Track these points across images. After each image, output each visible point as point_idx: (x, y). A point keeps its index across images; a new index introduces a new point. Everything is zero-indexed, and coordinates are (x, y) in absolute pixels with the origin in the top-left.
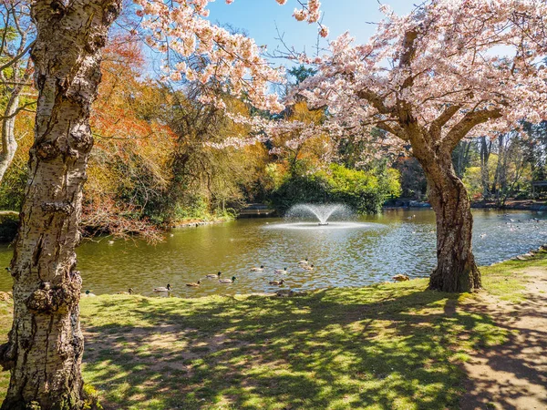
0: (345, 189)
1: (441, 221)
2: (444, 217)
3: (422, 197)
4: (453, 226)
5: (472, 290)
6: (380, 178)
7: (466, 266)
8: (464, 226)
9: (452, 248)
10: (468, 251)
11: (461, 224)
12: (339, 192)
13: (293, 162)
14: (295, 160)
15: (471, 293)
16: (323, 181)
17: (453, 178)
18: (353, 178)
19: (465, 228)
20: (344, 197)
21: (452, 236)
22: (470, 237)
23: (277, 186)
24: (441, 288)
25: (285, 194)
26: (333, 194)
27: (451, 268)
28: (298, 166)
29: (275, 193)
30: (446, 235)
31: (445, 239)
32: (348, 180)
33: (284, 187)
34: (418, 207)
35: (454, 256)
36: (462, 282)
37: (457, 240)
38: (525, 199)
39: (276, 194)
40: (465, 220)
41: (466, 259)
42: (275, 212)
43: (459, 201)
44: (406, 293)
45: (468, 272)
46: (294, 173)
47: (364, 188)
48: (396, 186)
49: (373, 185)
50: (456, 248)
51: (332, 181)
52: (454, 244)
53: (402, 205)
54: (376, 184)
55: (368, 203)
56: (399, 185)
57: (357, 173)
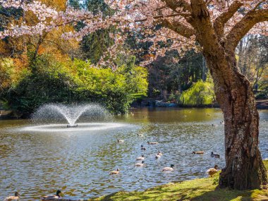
0: (92, 87)
1: (229, 118)
2: (233, 114)
3: (168, 97)
4: (242, 124)
5: (262, 186)
6: (128, 76)
7: (255, 163)
8: (253, 123)
9: (242, 145)
10: (256, 148)
11: (250, 121)
12: (85, 91)
13: (33, 57)
14: (35, 54)
15: (260, 189)
16: (67, 79)
17: (240, 75)
18: (99, 76)
19: (253, 125)
20: (90, 97)
21: (241, 133)
22: (258, 134)
23: (14, 83)
24: (232, 187)
25: (24, 93)
26: (79, 93)
27: (242, 165)
28: (39, 61)
29: (12, 91)
30: (236, 133)
31: (235, 136)
32: (94, 78)
33: (23, 84)
34: (164, 107)
35: (244, 153)
36: (252, 178)
37: (246, 137)
38: (265, 98)
39: (13, 93)
40: (253, 118)
41: (255, 156)
42: (12, 114)
43: (247, 98)
44: (198, 193)
45: (257, 169)
46: (34, 70)
47: (112, 87)
48: (143, 86)
49: (121, 83)
50: (246, 145)
51: (77, 79)
52: (244, 141)
53: (148, 105)
54: (124, 82)
55: (116, 103)
56: (147, 84)
57: (104, 71)
